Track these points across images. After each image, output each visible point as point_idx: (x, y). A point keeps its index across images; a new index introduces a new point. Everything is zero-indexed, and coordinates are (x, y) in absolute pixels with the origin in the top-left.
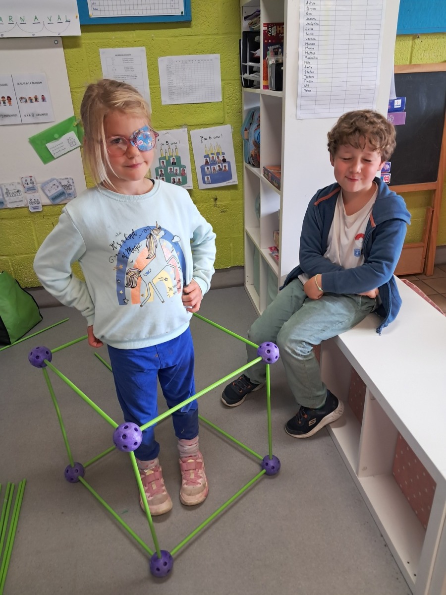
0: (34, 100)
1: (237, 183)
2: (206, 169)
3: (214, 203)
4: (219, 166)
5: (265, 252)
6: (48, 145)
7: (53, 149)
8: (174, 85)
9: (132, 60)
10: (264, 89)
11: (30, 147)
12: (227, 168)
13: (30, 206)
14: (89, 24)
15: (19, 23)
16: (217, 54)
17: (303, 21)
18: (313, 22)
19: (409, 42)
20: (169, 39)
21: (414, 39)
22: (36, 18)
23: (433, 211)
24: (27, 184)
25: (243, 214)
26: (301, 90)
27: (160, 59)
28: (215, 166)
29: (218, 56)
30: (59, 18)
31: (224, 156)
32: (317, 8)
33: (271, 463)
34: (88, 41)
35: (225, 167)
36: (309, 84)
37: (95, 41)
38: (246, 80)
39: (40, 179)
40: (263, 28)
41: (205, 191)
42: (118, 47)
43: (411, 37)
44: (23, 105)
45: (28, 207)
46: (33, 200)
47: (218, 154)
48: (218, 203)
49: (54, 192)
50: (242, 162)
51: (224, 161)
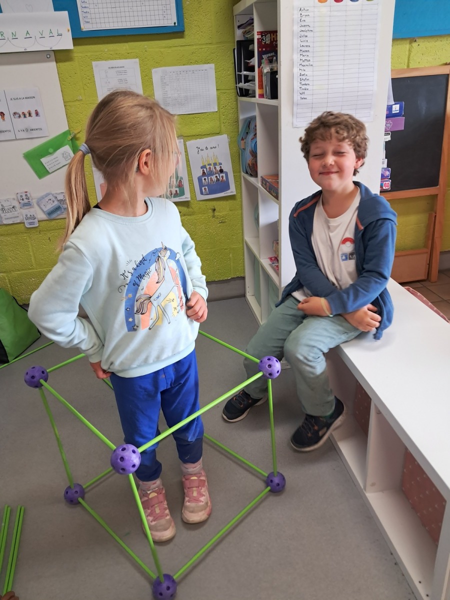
0: (27, 115)
1: (235, 193)
2: (203, 181)
3: (212, 214)
4: (216, 177)
5: (265, 262)
6: (43, 160)
7: (48, 164)
8: (169, 96)
9: (125, 72)
10: (259, 97)
11: (25, 162)
12: (224, 178)
13: (25, 221)
14: (81, 37)
15: (10, 39)
16: (211, 64)
17: (297, 28)
18: (307, 28)
19: (405, 46)
20: (162, 50)
21: (410, 43)
22: (28, 33)
23: (435, 216)
24: (23, 200)
25: (242, 224)
26: (297, 97)
27: (153, 70)
28: (212, 177)
29: (213, 66)
30: (51, 32)
31: (221, 167)
32: (311, 14)
33: (276, 480)
34: (80, 55)
35: (222, 177)
36: (306, 91)
37: (89, 54)
38: (241, 89)
39: (35, 195)
40: (256, 37)
41: (204, 202)
42: (111, 60)
43: (408, 41)
44: (16, 121)
45: (24, 223)
46: (29, 216)
47: (215, 164)
48: (216, 214)
49: (50, 207)
50: (240, 172)
51: (221, 171)
